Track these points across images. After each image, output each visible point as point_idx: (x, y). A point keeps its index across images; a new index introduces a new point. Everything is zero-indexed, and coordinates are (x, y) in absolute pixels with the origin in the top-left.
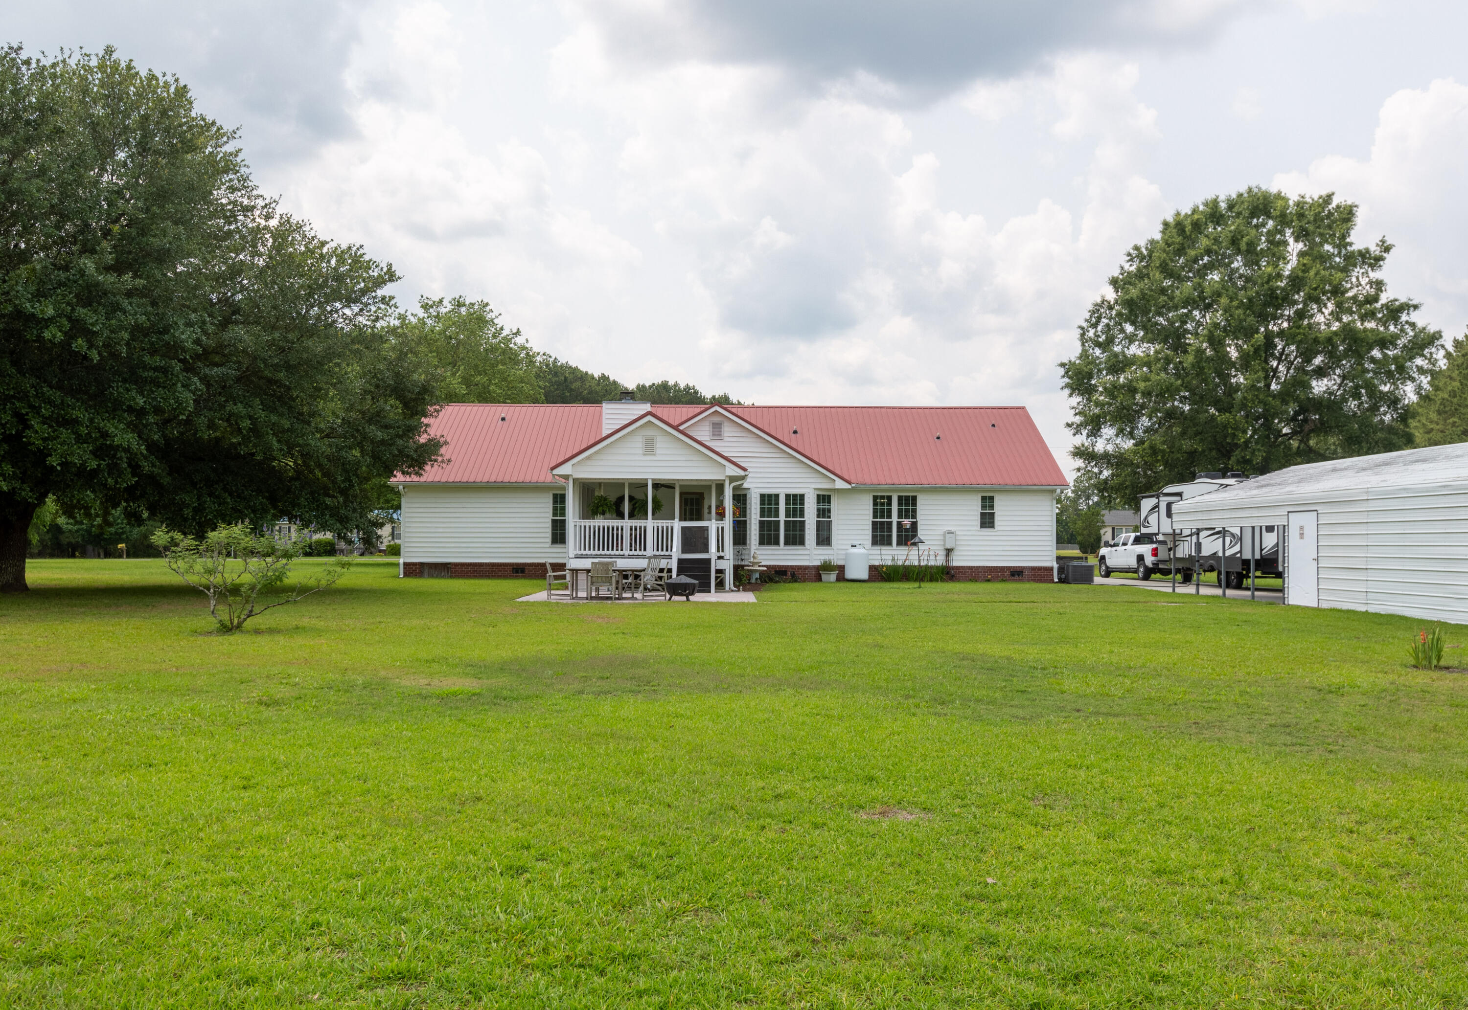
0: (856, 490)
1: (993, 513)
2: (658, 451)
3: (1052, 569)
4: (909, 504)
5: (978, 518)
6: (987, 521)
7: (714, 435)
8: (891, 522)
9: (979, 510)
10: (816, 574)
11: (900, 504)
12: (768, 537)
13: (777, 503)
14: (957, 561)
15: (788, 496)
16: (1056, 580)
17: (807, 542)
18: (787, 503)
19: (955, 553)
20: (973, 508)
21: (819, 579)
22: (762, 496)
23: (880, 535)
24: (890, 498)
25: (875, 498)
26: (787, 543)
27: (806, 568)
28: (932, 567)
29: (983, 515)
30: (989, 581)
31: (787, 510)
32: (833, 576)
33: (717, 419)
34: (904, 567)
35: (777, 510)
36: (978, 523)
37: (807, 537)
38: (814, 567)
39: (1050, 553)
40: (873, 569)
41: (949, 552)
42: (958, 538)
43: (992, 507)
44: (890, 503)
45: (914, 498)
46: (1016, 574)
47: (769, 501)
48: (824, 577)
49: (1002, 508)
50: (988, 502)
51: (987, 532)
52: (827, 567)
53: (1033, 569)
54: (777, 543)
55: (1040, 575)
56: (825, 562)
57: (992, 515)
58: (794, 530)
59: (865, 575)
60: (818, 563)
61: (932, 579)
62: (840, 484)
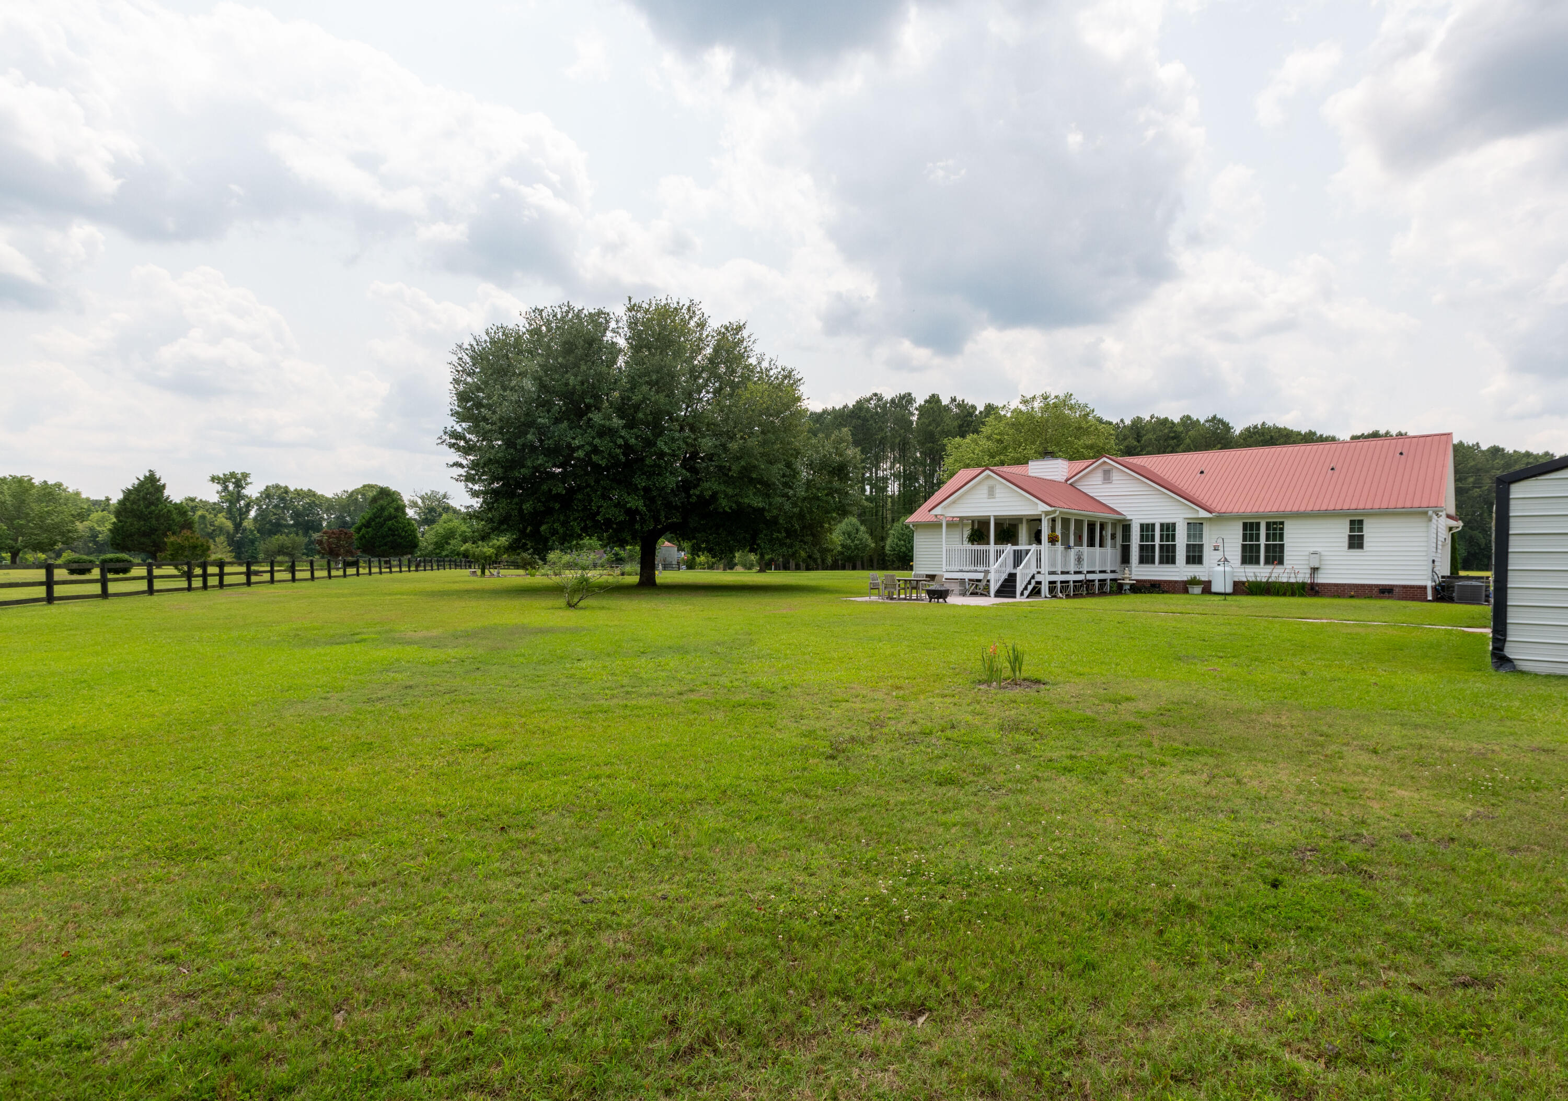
0: (1221, 518)
1: (1362, 536)
2: (997, 495)
3: (1425, 588)
4: (1276, 530)
5: (1346, 540)
6: (1356, 542)
7: (1105, 479)
8: (1259, 545)
9: (1346, 532)
10: (1183, 587)
11: (1268, 528)
12: (1146, 557)
13: (1153, 530)
14: (1322, 579)
15: (1162, 525)
16: (1430, 598)
17: (1177, 561)
18: (1162, 530)
19: (1320, 571)
20: (1342, 531)
21: (1186, 591)
22: (1142, 526)
23: (1249, 556)
24: (1258, 524)
25: (1245, 525)
26: (1161, 562)
27: (1176, 582)
28: (1292, 584)
29: (1351, 538)
30: (1352, 597)
31: (1162, 536)
32: (1197, 589)
33: (1106, 467)
34: (1267, 583)
35: (1153, 536)
36: (1346, 544)
37: (1177, 557)
38: (1183, 581)
39: (1425, 573)
40: (1236, 584)
41: (1315, 570)
42: (1323, 558)
43: (1361, 530)
44: (1258, 529)
45: (1282, 523)
46: (1386, 591)
47: (1147, 529)
48: (1190, 590)
49: (1370, 531)
50: (1356, 525)
51: (1356, 552)
52: (1194, 582)
53: (1404, 587)
54: (1153, 562)
55: (1413, 593)
56: (1195, 577)
57: (1361, 537)
58: (1168, 551)
59: (1229, 589)
60: (1185, 579)
61: (1293, 594)
62: (1203, 514)
